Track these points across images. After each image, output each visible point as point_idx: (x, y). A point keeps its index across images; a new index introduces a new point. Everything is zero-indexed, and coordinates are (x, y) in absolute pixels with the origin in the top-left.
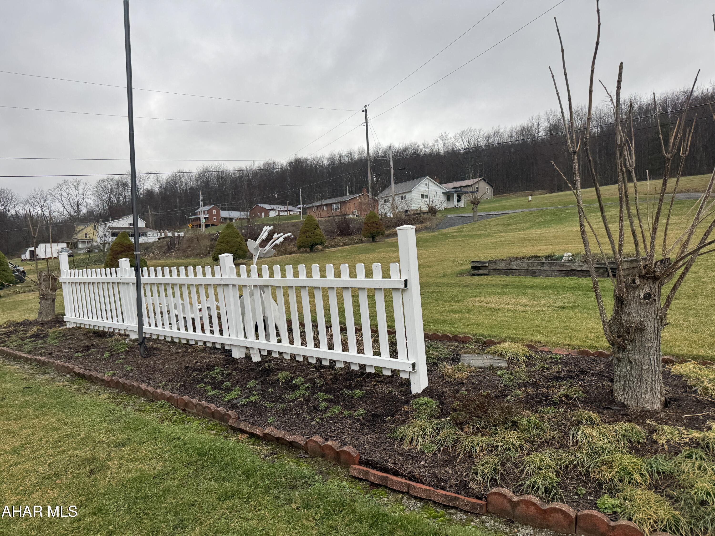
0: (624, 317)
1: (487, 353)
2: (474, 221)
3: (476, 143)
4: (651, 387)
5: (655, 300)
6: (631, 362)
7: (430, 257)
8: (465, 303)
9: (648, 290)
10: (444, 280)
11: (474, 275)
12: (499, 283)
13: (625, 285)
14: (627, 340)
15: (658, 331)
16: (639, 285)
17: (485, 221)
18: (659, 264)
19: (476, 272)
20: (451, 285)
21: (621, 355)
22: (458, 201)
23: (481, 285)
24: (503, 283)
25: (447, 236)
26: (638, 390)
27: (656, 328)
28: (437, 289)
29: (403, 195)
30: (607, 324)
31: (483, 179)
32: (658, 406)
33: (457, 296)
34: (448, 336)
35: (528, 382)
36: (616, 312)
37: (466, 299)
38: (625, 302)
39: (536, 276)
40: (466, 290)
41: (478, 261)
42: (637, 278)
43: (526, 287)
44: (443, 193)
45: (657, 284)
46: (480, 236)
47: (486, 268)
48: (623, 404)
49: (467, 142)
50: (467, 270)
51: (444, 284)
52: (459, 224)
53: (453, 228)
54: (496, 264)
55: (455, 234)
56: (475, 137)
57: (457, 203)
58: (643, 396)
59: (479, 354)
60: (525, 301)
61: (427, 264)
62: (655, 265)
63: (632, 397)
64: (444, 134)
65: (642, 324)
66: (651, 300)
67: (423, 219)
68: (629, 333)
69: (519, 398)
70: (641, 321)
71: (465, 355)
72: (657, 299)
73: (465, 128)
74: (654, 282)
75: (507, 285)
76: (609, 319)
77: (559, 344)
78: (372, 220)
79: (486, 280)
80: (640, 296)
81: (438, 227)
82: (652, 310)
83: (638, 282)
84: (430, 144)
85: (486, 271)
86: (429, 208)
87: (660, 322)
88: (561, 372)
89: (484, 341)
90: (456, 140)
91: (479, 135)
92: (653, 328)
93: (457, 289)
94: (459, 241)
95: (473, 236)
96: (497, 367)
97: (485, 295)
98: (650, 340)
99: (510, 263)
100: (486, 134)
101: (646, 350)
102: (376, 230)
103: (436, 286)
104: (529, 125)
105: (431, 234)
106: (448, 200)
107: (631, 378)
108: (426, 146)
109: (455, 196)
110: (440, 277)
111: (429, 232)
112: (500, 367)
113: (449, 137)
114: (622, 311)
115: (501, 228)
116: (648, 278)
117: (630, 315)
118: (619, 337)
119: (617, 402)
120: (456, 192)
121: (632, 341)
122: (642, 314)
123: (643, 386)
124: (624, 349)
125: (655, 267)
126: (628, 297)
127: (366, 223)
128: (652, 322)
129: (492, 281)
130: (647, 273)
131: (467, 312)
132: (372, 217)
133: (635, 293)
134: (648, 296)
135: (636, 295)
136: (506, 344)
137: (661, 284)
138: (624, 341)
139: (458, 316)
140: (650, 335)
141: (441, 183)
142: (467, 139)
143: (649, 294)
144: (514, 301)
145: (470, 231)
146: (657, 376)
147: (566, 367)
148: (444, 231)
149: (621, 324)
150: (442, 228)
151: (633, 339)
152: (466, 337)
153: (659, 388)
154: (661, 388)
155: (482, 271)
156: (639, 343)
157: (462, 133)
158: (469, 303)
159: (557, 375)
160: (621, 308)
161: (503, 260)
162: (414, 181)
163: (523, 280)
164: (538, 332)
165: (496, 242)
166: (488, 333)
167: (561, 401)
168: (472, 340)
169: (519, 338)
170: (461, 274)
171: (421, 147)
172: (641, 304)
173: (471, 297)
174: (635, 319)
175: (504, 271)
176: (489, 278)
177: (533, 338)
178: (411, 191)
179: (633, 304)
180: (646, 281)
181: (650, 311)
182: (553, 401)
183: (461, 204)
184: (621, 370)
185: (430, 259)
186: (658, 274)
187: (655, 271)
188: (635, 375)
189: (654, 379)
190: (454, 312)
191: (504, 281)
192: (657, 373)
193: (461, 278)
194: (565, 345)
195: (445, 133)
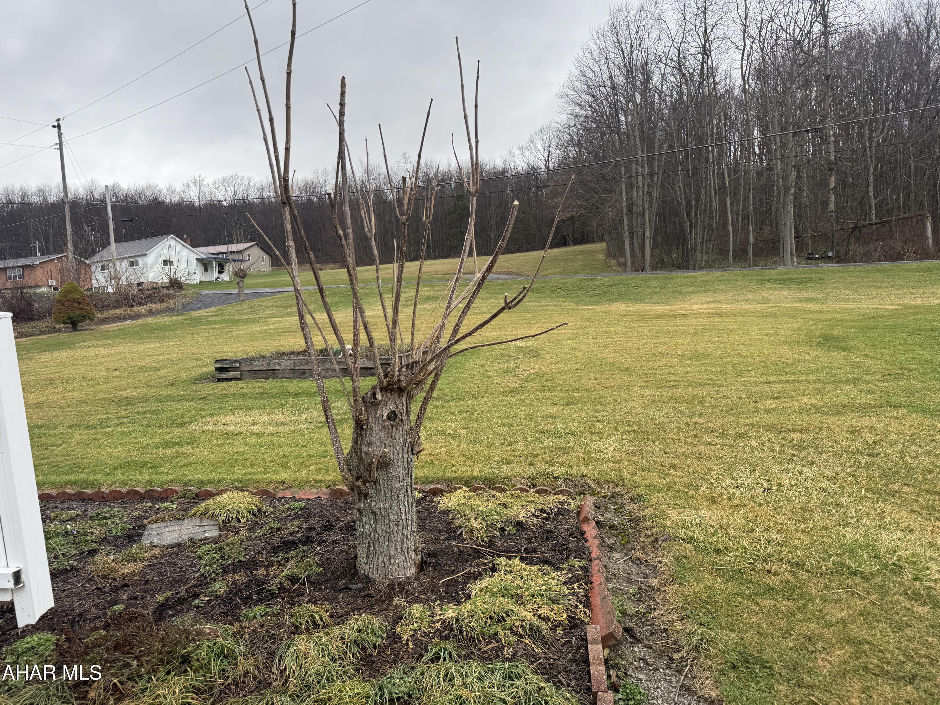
0: (364, 449)
1: (191, 516)
2: (240, 301)
3: (245, 195)
4: (402, 546)
5: (402, 420)
6: (374, 513)
7: (162, 354)
8: (192, 428)
9: (392, 407)
10: (171, 391)
11: (219, 380)
12: (253, 390)
13: (364, 402)
14: (369, 482)
15: (408, 464)
16: (381, 400)
17: (256, 302)
18: (404, 369)
19: (223, 376)
20: (179, 399)
21: (362, 505)
22: (221, 272)
23: (226, 396)
24: (258, 390)
25: (196, 322)
26: (386, 553)
27: (406, 460)
28: (155, 406)
29: (134, 260)
30: (344, 460)
31: (257, 244)
32: (412, 571)
33: (182, 416)
34: (137, 492)
35: (241, 561)
36: (355, 441)
37: (196, 420)
38: (364, 427)
39: (305, 378)
40: (200, 405)
41: (225, 360)
42: (378, 390)
43: (288, 395)
44: (197, 259)
45: (404, 399)
46: (247, 322)
47: (236, 369)
48: (367, 577)
49: (231, 193)
50: (209, 373)
51: (169, 396)
52: (218, 305)
53: (209, 309)
54: (251, 364)
55: (211, 319)
56: (243, 187)
57: (218, 275)
58: (392, 561)
59: (179, 519)
60: (281, 416)
61: (155, 365)
62: (398, 371)
63: (378, 565)
64: (198, 179)
65: (386, 456)
66: (397, 420)
67: (163, 295)
68: (370, 471)
69: (217, 597)
70: (384, 452)
71: (154, 526)
72: (404, 418)
73: (228, 173)
74: (400, 396)
75: (262, 393)
76: (346, 452)
77: (309, 482)
78: (70, 296)
79: (233, 387)
80: (383, 416)
81: (186, 308)
82: (399, 435)
83: (379, 397)
84: (178, 190)
85: (236, 374)
86: (171, 280)
87: (410, 450)
88: (298, 532)
89: (196, 494)
90: (217, 188)
91: (249, 185)
92: (401, 460)
93: (187, 404)
94: (215, 328)
95: (236, 322)
96: (200, 540)
97: (226, 412)
98: (397, 478)
99: (270, 361)
100: (258, 185)
101: (393, 493)
102: (78, 312)
103: (156, 401)
104: (314, 181)
105: (175, 318)
106: (206, 269)
107: (377, 536)
108: (171, 191)
109: (215, 264)
110: (166, 386)
111: (171, 316)
112: (206, 539)
113: (205, 183)
114: (362, 440)
115: (276, 311)
116: (391, 390)
117: (372, 444)
118: (358, 479)
119: (360, 575)
120: (216, 259)
121: (375, 483)
122: (387, 441)
123: (392, 546)
124: (366, 496)
125: (400, 375)
126: (368, 419)
127: (59, 301)
128: (400, 452)
129: (243, 388)
130: (389, 385)
131: (189, 444)
132: (70, 292)
133: (376, 413)
134: (392, 416)
135: (378, 415)
136: (225, 496)
137: (410, 397)
138: (364, 483)
139: (168, 452)
140: (397, 471)
141: (193, 246)
142: (232, 189)
143: (394, 412)
144: (265, 418)
145: (234, 315)
146: (409, 528)
147: (307, 521)
148: (196, 314)
149: (361, 459)
150: (193, 310)
151: (377, 480)
152: (167, 490)
153: (413, 543)
154: (415, 543)
155: (230, 375)
156: (384, 484)
157: (224, 180)
158: (196, 428)
159: (290, 538)
160: (361, 435)
161: (264, 357)
162: (151, 240)
163: (285, 384)
164: (284, 466)
165: (267, 330)
166: (209, 477)
167: (282, 589)
168: (177, 493)
169: (254, 480)
170: (201, 379)
171: (165, 192)
172: (384, 427)
173: (204, 417)
174: (378, 450)
175: (262, 372)
176: (240, 384)
177: (274, 477)
178: (146, 255)
179: (375, 429)
180: (389, 395)
181: (397, 437)
182: (270, 591)
183: (225, 277)
184: (364, 527)
185: (161, 357)
186: (403, 384)
187: (399, 381)
188: (380, 532)
189: (405, 534)
190: (167, 445)
191: (259, 387)
192: (409, 522)
193: (199, 387)
194: (316, 482)
195: (200, 177)
